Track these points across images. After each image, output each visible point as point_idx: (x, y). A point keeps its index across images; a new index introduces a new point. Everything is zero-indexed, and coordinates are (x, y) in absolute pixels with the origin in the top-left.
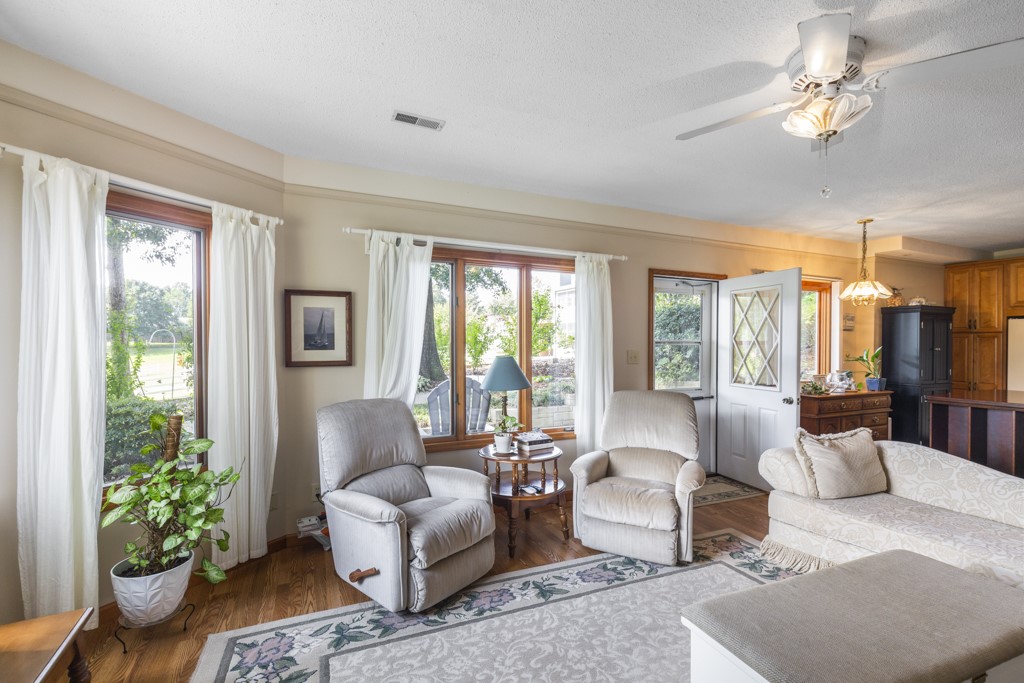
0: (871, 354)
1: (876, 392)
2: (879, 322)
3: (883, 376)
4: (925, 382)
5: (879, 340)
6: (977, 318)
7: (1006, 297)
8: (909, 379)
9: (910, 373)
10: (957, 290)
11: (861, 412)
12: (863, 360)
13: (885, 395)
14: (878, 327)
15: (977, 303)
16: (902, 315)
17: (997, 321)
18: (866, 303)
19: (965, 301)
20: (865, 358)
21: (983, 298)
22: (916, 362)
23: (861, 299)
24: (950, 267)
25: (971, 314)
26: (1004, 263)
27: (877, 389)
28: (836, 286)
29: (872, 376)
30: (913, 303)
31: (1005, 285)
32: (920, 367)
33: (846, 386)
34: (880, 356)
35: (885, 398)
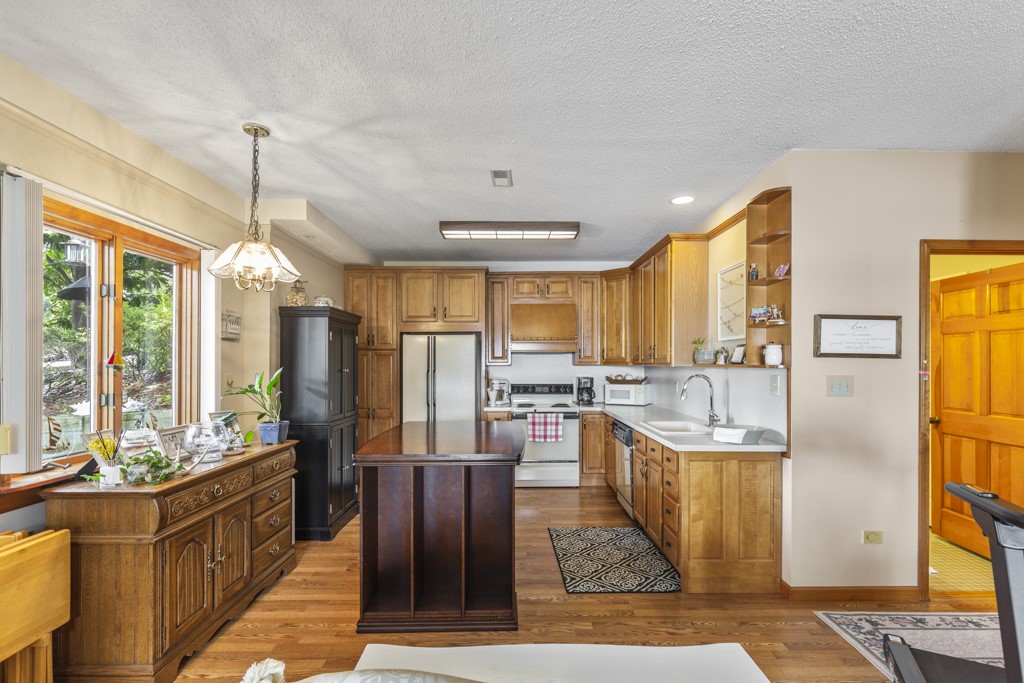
0: (266, 383)
1: (276, 446)
2: (277, 329)
3: (282, 418)
4: (334, 418)
5: (276, 359)
6: (375, 333)
7: (399, 310)
8: (316, 415)
9: (315, 406)
10: (356, 298)
11: (252, 491)
12: (254, 392)
13: (287, 448)
14: (274, 338)
15: (374, 315)
16: (307, 319)
17: (392, 337)
18: (258, 286)
19: (363, 312)
20: (257, 388)
21: (380, 310)
22: (324, 390)
23: (249, 276)
24: (350, 269)
25: (370, 328)
26: (397, 273)
27: (275, 440)
28: (207, 256)
29: (266, 418)
30: (320, 303)
31: (399, 297)
32: (328, 397)
33: (224, 447)
34: (278, 386)
35: (286, 455)
